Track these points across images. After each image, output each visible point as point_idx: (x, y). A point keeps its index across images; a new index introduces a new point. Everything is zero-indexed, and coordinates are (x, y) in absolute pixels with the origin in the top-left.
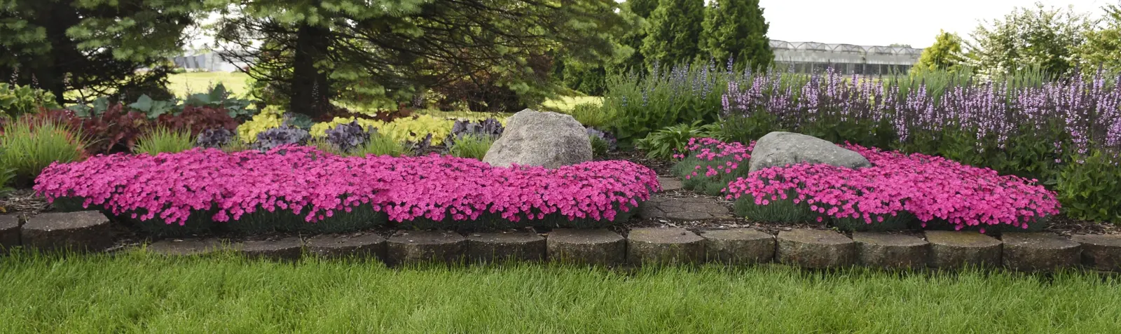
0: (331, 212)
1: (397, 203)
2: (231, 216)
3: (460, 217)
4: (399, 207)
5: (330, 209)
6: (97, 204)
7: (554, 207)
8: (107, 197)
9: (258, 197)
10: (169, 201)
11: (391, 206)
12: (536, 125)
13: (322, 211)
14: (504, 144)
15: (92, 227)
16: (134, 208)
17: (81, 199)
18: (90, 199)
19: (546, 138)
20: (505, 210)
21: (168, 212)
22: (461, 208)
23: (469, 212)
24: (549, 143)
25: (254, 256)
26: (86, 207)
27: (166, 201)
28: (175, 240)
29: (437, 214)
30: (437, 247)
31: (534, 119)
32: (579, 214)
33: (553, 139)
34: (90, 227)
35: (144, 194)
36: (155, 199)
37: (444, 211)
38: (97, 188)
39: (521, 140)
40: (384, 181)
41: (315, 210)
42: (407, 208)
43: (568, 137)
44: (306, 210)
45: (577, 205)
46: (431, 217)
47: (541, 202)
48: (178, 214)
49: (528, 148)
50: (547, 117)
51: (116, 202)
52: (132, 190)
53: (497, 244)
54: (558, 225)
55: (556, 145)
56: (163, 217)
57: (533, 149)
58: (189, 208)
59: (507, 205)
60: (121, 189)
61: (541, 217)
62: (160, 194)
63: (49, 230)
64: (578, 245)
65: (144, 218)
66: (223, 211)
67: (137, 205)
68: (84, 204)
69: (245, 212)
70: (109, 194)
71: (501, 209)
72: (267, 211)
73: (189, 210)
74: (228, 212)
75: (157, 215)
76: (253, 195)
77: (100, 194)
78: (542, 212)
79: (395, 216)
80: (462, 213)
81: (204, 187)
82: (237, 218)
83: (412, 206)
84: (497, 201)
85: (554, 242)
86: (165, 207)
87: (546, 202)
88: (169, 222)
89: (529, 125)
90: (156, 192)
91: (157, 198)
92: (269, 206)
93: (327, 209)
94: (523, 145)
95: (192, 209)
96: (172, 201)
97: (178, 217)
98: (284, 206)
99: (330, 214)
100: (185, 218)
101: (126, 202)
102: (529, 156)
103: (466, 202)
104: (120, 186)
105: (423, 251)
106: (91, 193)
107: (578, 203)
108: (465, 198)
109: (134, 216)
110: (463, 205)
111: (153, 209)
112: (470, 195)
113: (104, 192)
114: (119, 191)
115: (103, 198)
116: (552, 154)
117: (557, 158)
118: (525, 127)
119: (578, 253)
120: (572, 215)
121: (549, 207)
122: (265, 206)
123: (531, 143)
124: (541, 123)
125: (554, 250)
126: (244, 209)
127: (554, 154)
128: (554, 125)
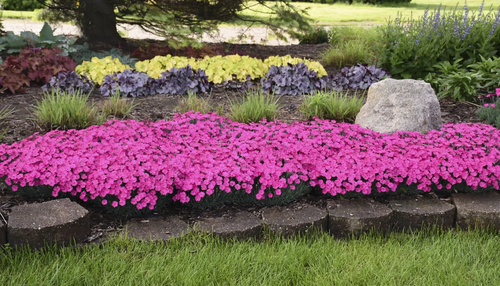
0: (280, 191)
1: (327, 178)
2: (192, 198)
3: (384, 190)
4: (330, 181)
5: (278, 188)
6: (65, 191)
7: (460, 179)
8: (75, 185)
9: (214, 179)
10: (136, 187)
11: (322, 181)
12: (404, 93)
13: (270, 189)
14: (376, 110)
15: (77, 221)
16: (104, 195)
17: (50, 189)
18: (58, 187)
19: (415, 105)
20: (419, 182)
21: (138, 198)
22: (384, 182)
23: (391, 185)
24: (418, 110)
25: (226, 237)
26: (56, 195)
27: (133, 187)
28: (142, 221)
29: (366, 189)
30: (375, 220)
31: (401, 88)
32: (483, 185)
33: (421, 106)
34: (76, 220)
35: (111, 182)
36: (122, 186)
37: (370, 185)
38: (64, 177)
39: (392, 106)
40: (303, 154)
41: (263, 188)
42: (339, 183)
43: (431, 103)
44: (256, 189)
45: (478, 176)
46: (361, 191)
47: (448, 174)
48: (148, 200)
49: (400, 114)
50: (412, 87)
51: (84, 189)
52: (96, 176)
53: (422, 215)
54: (456, 191)
55: (424, 111)
56: (134, 202)
57: (405, 115)
58: (154, 193)
59: (419, 177)
60: (84, 176)
61: (449, 187)
62: (126, 181)
63: (39, 228)
64: (488, 214)
65: (115, 204)
66: (184, 193)
67: (107, 192)
68: (53, 192)
69: (206, 195)
70: (75, 181)
71: (415, 182)
72: (223, 192)
73: (156, 195)
74: (188, 193)
75: (128, 201)
76: (209, 178)
77: (67, 182)
78: (449, 183)
79: (328, 190)
80: (385, 186)
81: (161, 171)
82: (198, 199)
83: (343, 181)
84: (410, 174)
85: (466, 210)
86: (134, 193)
87: (451, 174)
88: (140, 207)
89: (398, 93)
90: (122, 179)
91: (124, 185)
92: (225, 187)
93: (276, 188)
94: (395, 110)
95: (158, 193)
96: (138, 187)
97: (148, 202)
98: (238, 187)
99: (279, 193)
100: (154, 203)
101: (95, 189)
102: (403, 121)
103: (386, 176)
104: (83, 172)
105: (363, 224)
106: (57, 181)
107: (479, 174)
108: (385, 172)
109: (105, 202)
110: (384, 179)
111: (124, 196)
112: (388, 169)
113: (71, 180)
114: (83, 178)
115: (70, 186)
116: (421, 120)
117: (425, 123)
118: (395, 95)
119: (488, 220)
120: (476, 185)
121: (455, 178)
122: (222, 188)
123: (403, 109)
124: (408, 92)
125: (465, 217)
126: (205, 191)
127: (423, 120)
128: (419, 93)
